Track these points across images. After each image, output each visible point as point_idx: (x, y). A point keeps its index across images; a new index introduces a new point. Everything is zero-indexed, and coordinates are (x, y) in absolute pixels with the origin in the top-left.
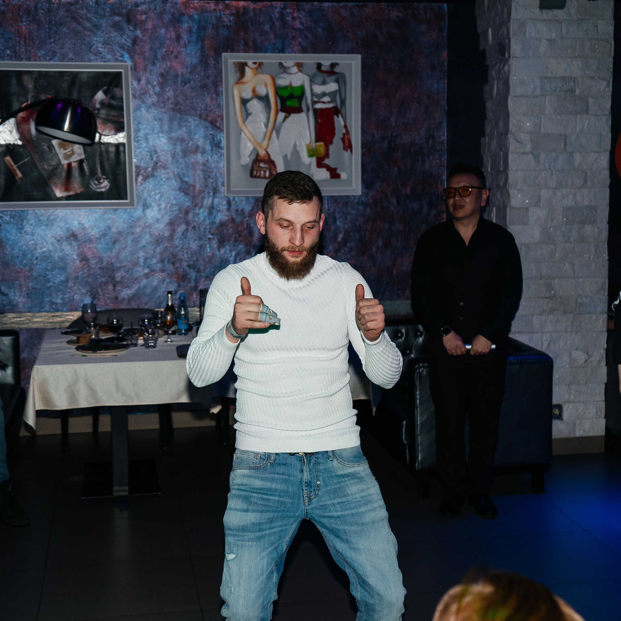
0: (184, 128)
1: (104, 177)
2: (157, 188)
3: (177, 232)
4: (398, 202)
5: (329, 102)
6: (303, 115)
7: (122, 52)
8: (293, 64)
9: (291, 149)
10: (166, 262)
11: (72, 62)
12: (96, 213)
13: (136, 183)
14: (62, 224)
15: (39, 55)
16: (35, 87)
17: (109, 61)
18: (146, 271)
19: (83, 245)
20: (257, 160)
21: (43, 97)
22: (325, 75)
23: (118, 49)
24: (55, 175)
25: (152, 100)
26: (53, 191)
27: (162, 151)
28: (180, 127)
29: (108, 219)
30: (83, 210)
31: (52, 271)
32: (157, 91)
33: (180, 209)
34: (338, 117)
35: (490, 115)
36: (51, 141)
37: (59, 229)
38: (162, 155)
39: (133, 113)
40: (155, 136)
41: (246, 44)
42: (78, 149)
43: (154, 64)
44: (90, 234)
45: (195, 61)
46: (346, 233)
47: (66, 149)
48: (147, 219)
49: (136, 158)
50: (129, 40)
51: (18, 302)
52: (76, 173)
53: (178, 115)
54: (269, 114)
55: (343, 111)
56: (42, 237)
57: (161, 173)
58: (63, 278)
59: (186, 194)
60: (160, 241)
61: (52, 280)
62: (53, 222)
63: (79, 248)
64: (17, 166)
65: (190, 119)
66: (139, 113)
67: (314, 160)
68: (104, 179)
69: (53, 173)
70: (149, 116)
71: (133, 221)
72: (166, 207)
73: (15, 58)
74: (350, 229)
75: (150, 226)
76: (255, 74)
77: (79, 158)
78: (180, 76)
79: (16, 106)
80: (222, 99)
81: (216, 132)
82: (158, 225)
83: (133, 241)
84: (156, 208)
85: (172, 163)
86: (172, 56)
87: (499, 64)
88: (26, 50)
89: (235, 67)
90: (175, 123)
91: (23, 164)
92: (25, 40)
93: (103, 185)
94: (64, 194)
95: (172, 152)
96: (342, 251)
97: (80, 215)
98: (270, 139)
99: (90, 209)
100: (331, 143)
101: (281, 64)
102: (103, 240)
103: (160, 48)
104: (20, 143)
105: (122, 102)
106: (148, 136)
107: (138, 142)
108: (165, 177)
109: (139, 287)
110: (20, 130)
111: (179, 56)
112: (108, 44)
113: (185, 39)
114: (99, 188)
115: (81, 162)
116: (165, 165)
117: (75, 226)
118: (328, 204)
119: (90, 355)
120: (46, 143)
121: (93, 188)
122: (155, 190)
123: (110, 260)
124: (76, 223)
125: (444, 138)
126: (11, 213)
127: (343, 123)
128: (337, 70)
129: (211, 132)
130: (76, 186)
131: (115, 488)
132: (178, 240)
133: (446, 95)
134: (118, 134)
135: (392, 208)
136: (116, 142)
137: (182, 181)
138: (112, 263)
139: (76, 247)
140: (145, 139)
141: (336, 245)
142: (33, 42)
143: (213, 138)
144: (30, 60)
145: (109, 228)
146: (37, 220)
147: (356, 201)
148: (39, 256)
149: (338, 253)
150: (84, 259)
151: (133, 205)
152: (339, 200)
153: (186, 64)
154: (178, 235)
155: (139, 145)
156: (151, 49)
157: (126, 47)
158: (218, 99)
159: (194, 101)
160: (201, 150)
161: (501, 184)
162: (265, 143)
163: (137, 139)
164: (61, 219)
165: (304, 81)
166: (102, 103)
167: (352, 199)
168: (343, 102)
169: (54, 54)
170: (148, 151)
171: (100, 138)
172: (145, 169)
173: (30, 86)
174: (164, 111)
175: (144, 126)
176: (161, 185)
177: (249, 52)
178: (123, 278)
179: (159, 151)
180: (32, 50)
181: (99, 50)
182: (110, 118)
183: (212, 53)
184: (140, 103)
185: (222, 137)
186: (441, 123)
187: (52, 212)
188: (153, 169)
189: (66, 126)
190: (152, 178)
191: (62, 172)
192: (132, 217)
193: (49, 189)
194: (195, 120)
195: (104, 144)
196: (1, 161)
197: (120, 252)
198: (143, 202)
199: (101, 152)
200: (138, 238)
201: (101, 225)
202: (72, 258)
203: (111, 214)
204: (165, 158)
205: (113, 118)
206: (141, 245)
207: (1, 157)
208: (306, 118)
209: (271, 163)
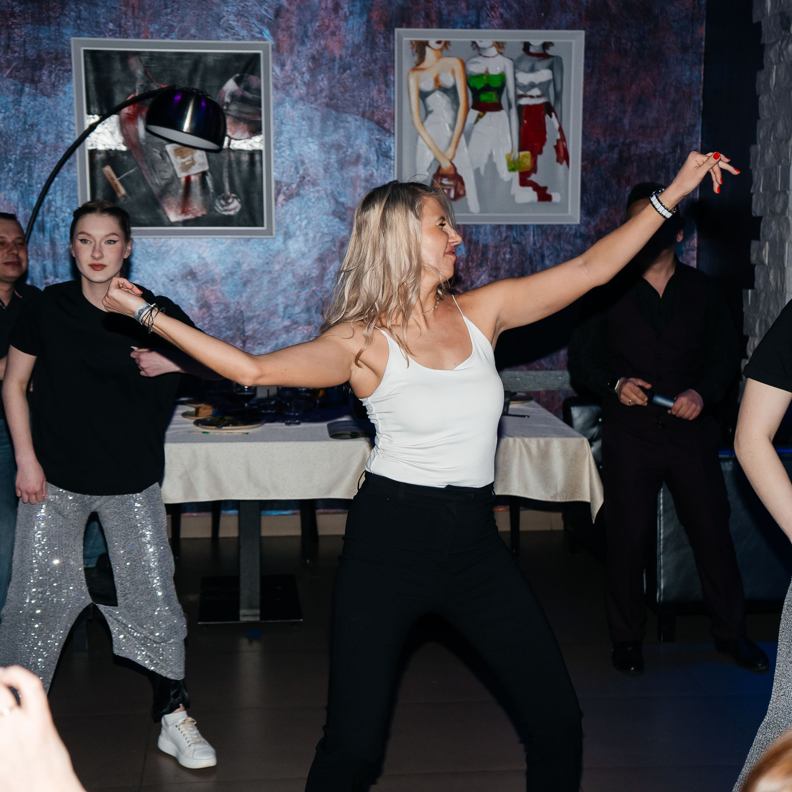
0: (341, 131)
1: (233, 195)
2: (303, 211)
3: (328, 271)
5: (538, 97)
6: (503, 114)
7: (260, 27)
8: (491, 44)
9: (485, 160)
10: (313, 312)
11: (194, 39)
12: (222, 244)
13: (276, 205)
14: (176, 258)
15: (152, 30)
16: (145, 73)
17: (243, 38)
18: (287, 323)
19: (203, 286)
20: (439, 174)
21: (155, 87)
22: (535, 58)
23: (256, 22)
24: (169, 192)
25: (300, 93)
26: (165, 213)
27: (311, 161)
28: (336, 128)
29: (237, 252)
30: (205, 240)
32: (306, 80)
33: (333, 240)
34: (551, 116)
35: (764, 113)
36: (164, 145)
37: (172, 265)
38: (311, 167)
39: (274, 110)
40: (303, 141)
41: (428, 16)
42: (200, 157)
43: (303, 43)
44: (213, 272)
45: (359, 40)
47: (184, 158)
48: (289, 253)
49: (277, 170)
50: (271, 11)
52: (196, 189)
53: (333, 112)
54: (456, 111)
55: (557, 109)
56: (150, 275)
57: (309, 191)
59: (342, 220)
60: (306, 283)
62: (165, 255)
63: (198, 290)
64: (119, 179)
65: (350, 119)
66: (281, 110)
67: (516, 175)
68: (234, 198)
69: (165, 190)
70: (296, 114)
71: (270, 255)
72: (315, 237)
73: (120, 34)
75: (292, 263)
76: (439, 58)
77: (201, 170)
78: (338, 60)
79: (119, 99)
80: (394, 91)
81: (385, 135)
82: (303, 262)
83: (269, 282)
84: (301, 239)
85: (325, 178)
86: (328, 32)
87: (780, 43)
88: (134, 24)
89: (412, 48)
90: (330, 123)
91: (127, 177)
92: (133, 10)
93: (231, 206)
94: (181, 218)
95: (325, 163)
97: (200, 246)
98: (456, 147)
99: (214, 238)
100: (541, 152)
101: (474, 43)
102: (230, 280)
103: (311, 21)
104: (124, 148)
105: (260, 95)
106: (293, 141)
107: (279, 149)
108: (314, 197)
109: (277, 344)
110: (124, 131)
111: (337, 33)
112: (242, 16)
113: (346, 10)
114: (226, 210)
115: (204, 174)
116: (315, 180)
117: (193, 261)
118: (534, 236)
119: (213, 431)
120: (158, 149)
121: (218, 210)
122: (300, 214)
123: (238, 307)
124: (195, 256)
127: (557, 126)
128: (551, 51)
129: (377, 137)
130: (196, 207)
131: (242, 612)
132: (330, 282)
133: (701, 87)
134: (253, 138)
136: (250, 148)
137: (337, 202)
138: (241, 312)
139: (195, 289)
140: (289, 145)
142: (144, 13)
143: (380, 145)
144: (139, 38)
145: (239, 264)
146: (144, 251)
147: (573, 232)
150: (205, 305)
151: (272, 235)
152: (549, 231)
153: (346, 44)
154: (329, 276)
155: (280, 153)
156: (300, 23)
157: (266, 20)
158: (388, 92)
159: (356, 93)
160: (363, 160)
161: (778, 210)
162: (450, 151)
163: (278, 145)
164: (176, 251)
165: (505, 67)
166: (233, 96)
167: (568, 229)
168: (558, 96)
169: (171, 29)
170: (293, 161)
171: (229, 144)
172: (289, 185)
173: (139, 72)
174: (315, 107)
175: (288, 127)
176: (309, 207)
177: (432, 27)
178: (255, 331)
179: (307, 161)
180: (143, 24)
181: (230, 24)
182: (244, 115)
183: (382, 29)
184: (284, 96)
185: (392, 143)
186: (694, 126)
187: (164, 243)
188: (298, 186)
189: (187, 125)
190: (298, 198)
191: (177, 189)
192: (269, 250)
193: (160, 211)
194: (356, 120)
195: (234, 151)
196: (98, 172)
197: (252, 296)
198: (284, 229)
199: (230, 162)
200: (276, 278)
201: (228, 260)
202: (189, 303)
203: (241, 245)
204: (315, 171)
205: (247, 116)
206: (280, 288)
207: (98, 166)
208: (507, 118)
209: (458, 179)
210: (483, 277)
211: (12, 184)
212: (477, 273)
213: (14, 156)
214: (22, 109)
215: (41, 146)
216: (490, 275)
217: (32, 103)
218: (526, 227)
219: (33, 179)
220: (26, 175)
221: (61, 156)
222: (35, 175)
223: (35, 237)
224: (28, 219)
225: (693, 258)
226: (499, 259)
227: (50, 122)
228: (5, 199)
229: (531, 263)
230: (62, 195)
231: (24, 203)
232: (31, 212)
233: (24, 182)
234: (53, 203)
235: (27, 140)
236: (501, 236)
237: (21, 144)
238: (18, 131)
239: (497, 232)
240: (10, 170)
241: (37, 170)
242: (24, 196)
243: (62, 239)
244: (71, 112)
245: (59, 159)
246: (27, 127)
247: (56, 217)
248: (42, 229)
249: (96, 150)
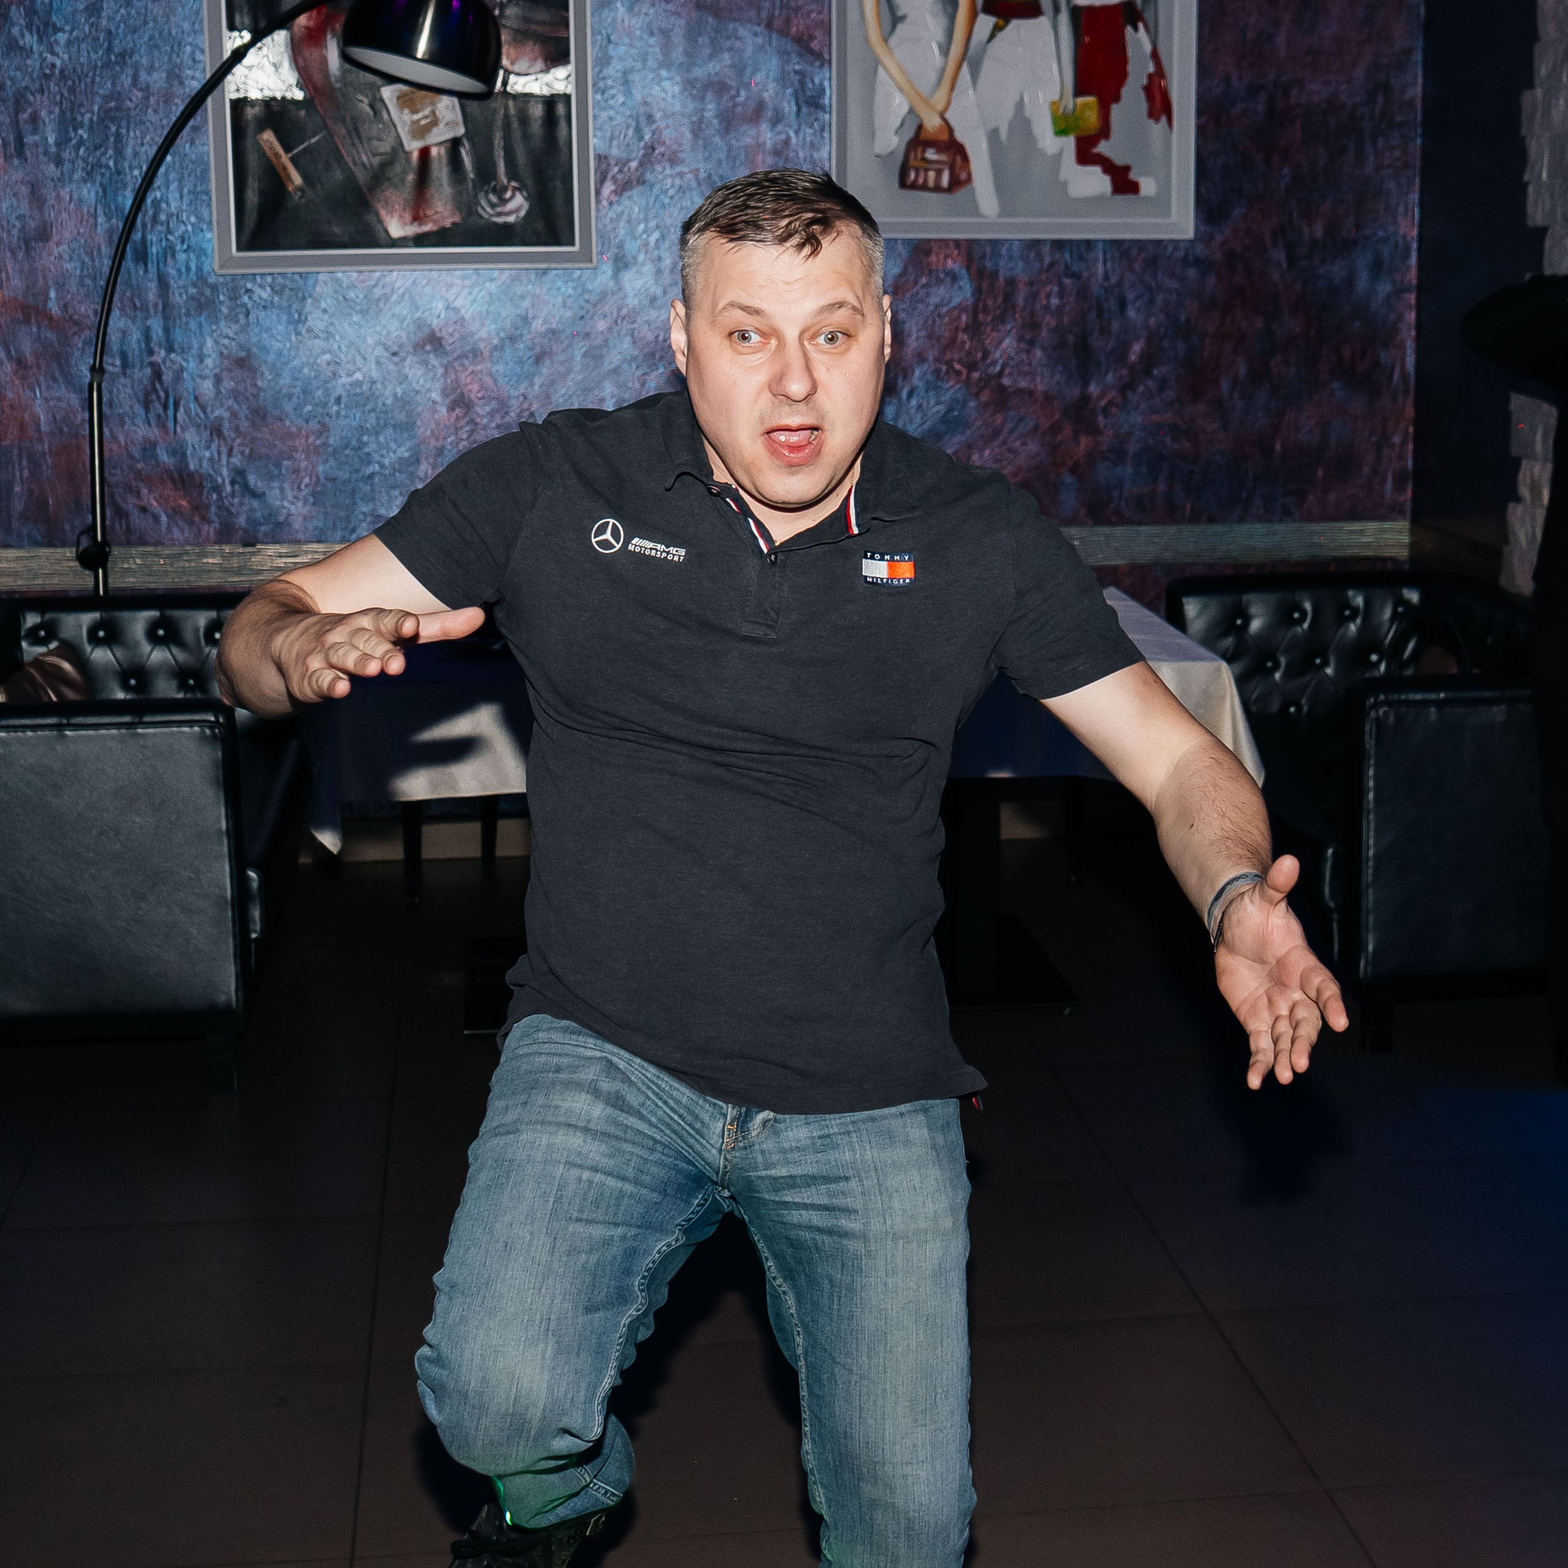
0: (726, 56)
1: (514, 184)
2: (651, 215)
4: (1292, 261)
6: (1043, 22)
9: (1007, 113)
12: (492, 280)
13: (598, 202)
14: (403, 309)
19: (456, 364)
20: (919, 141)
24: (389, 179)
26: (381, 222)
27: (666, 116)
28: (716, 50)
29: (523, 297)
30: (458, 273)
31: (377, 434)
34: (1136, 29)
36: (379, 89)
37: (396, 324)
38: (668, 126)
39: (592, 15)
40: (651, 76)
42: (447, 108)
44: (476, 337)
46: (1150, 340)
47: (416, 112)
48: (625, 297)
49: (598, 133)
51: (289, 515)
52: (441, 172)
53: (710, 19)
54: (952, 18)
55: (1148, 15)
56: (351, 343)
57: (663, 176)
58: (404, 452)
60: (657, 357)
61: (376, 457)
62: (381, 304)
63: (446, 374)
64: (290, 155)
65: (743, 32)
66: (607, 16)
67: (1069, 143)
68: (515, 189)
69: (380, 176)
70: (636, 23)
71: (587, 301)
74: (1162, 330)
75: (631, 317)
77: (450, 135)
81: (812, 64)
83: (585, 355)
84: (648, 268)
85: (693, 148)
90: (704, 40)
91: (305, 150)
93: (510, 206)
94: (412, 230)
95: (695, 119)
96: (1141, 388)
97: (450, 286)
98: (952, 88)
100: (1117, 98)
102: (508, 352)
106: (630, 77)
107: (603, 92)
108: (672, 186)
110: (301, 63)
114: (500, 214)
115: (454, 145)
116: (675, 153)
117: (436, 314)
118: (1105, 262)
120: (367, 96)
121: (486, 216)
122: (646, 220)
123: (526, 406)
124: (439, 306)
125: (1416, 91)
126: (273, 279)
127: (1148, 48)
129: (797, 67)
130: (440, 209)
134: (553, 70)
135: (1276, 277)
136: (546, 92)
138: (531, 414)
139: (441, 371)
140: (623, 85)
141: (1125, 372)
143: (802, 83)
145: (525, 320)
146: (341, 298)
147: (1181, 254)
148: (344, 394)
149: (1129, 394)
150: (460, 402)
151: (591, 261)
152: (1134, 252)
155: (606, 101)
160: (770, 114)
162: (942, 93)
163: (601, 85)
164: (403, 296)
167: (1170, 249)
170: (631, 116)
171: (505, 83)
172: (623, 163)
174: (673, 10)
175: (622, 49)
176: (663, 206)
179: (658, 115)
182: (533, 27)
185: (826, 80)
186: (1408, 52)
187: (379, 280)
188: (641, 164)
189: (422, 46)
190: (640, 188)
191: (405, 172)
192: (585, 290)
193: (371, 218)
194: (756, 34)
195: (516, 97)
196: (249, 143)
197: (552, 383)
198: (616, 251)
199: (507, 116)
200: (600, 347)
201: (504, 314)
202: (429, 399)
203: (529, 281)
204: (674, 135)
205: (539, 29)
206: (607, 366)
207: (250, 131)
208: (1051, 32)
209: (955, 150)
210: (1007, 342)
211: (83, 169)
212: (995, 334)
213: (88, 116)
214: (104, 22)
215: (140, 94)
216: (1020, 339)
217: (123, 11)
218: (1089, 244)
219: (125, 159)
220: (110, 152)
221: (178, 114)
222: (129, 151)
223: (129, 273)
224: (116, 238)
225: (1410, 307)
226: (1038, 307)
227: (156, 46)
228: (71, 200)
229: (1100, 314)
230: (180, 190)
231: (107, 206)
232: (121, 225)
233: (107, 167)
234: (164, 205)
235: (113, 83)
236: (1041, 260)
237: (101, 92)
238: (96, 67)
239: (1033, 254)
240: (81, 143)
241: (131, 143)
242: (106, 193)
243: (180, 276)
244: (197, 27)
245: (174, 119)
246: (113, 58)
247: (169, 231)
248: (142, 256)
249: (245, 98)
